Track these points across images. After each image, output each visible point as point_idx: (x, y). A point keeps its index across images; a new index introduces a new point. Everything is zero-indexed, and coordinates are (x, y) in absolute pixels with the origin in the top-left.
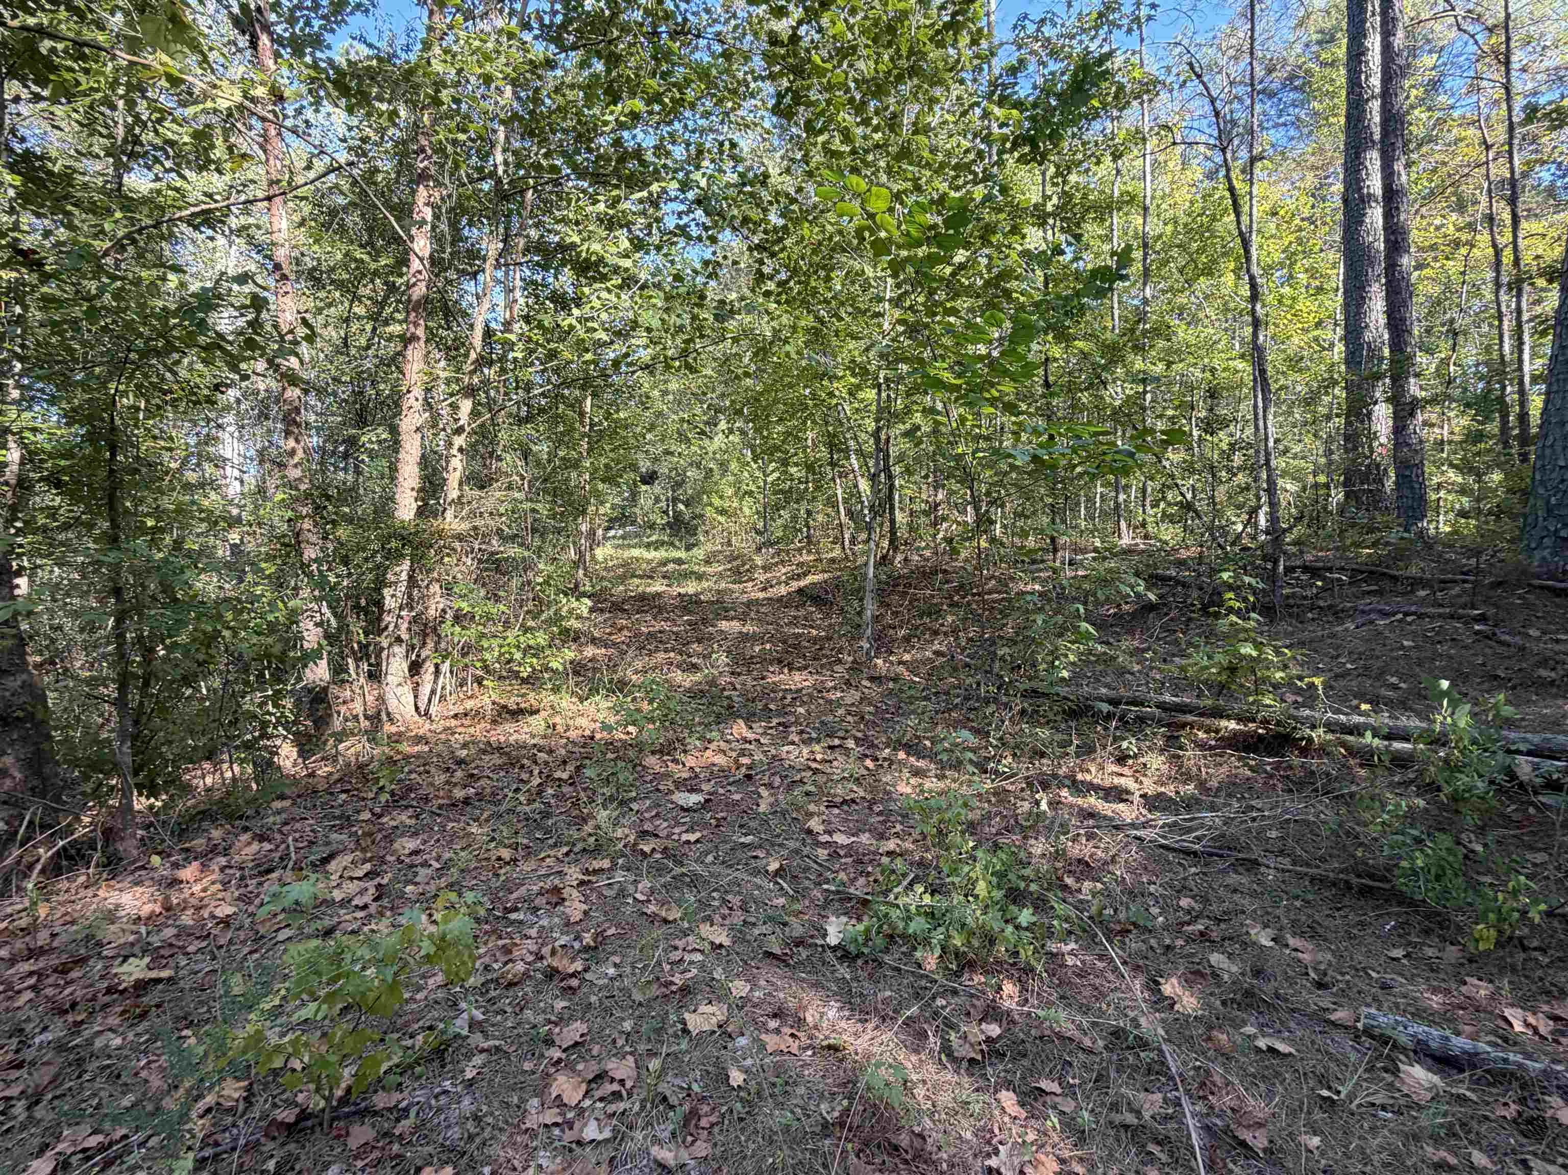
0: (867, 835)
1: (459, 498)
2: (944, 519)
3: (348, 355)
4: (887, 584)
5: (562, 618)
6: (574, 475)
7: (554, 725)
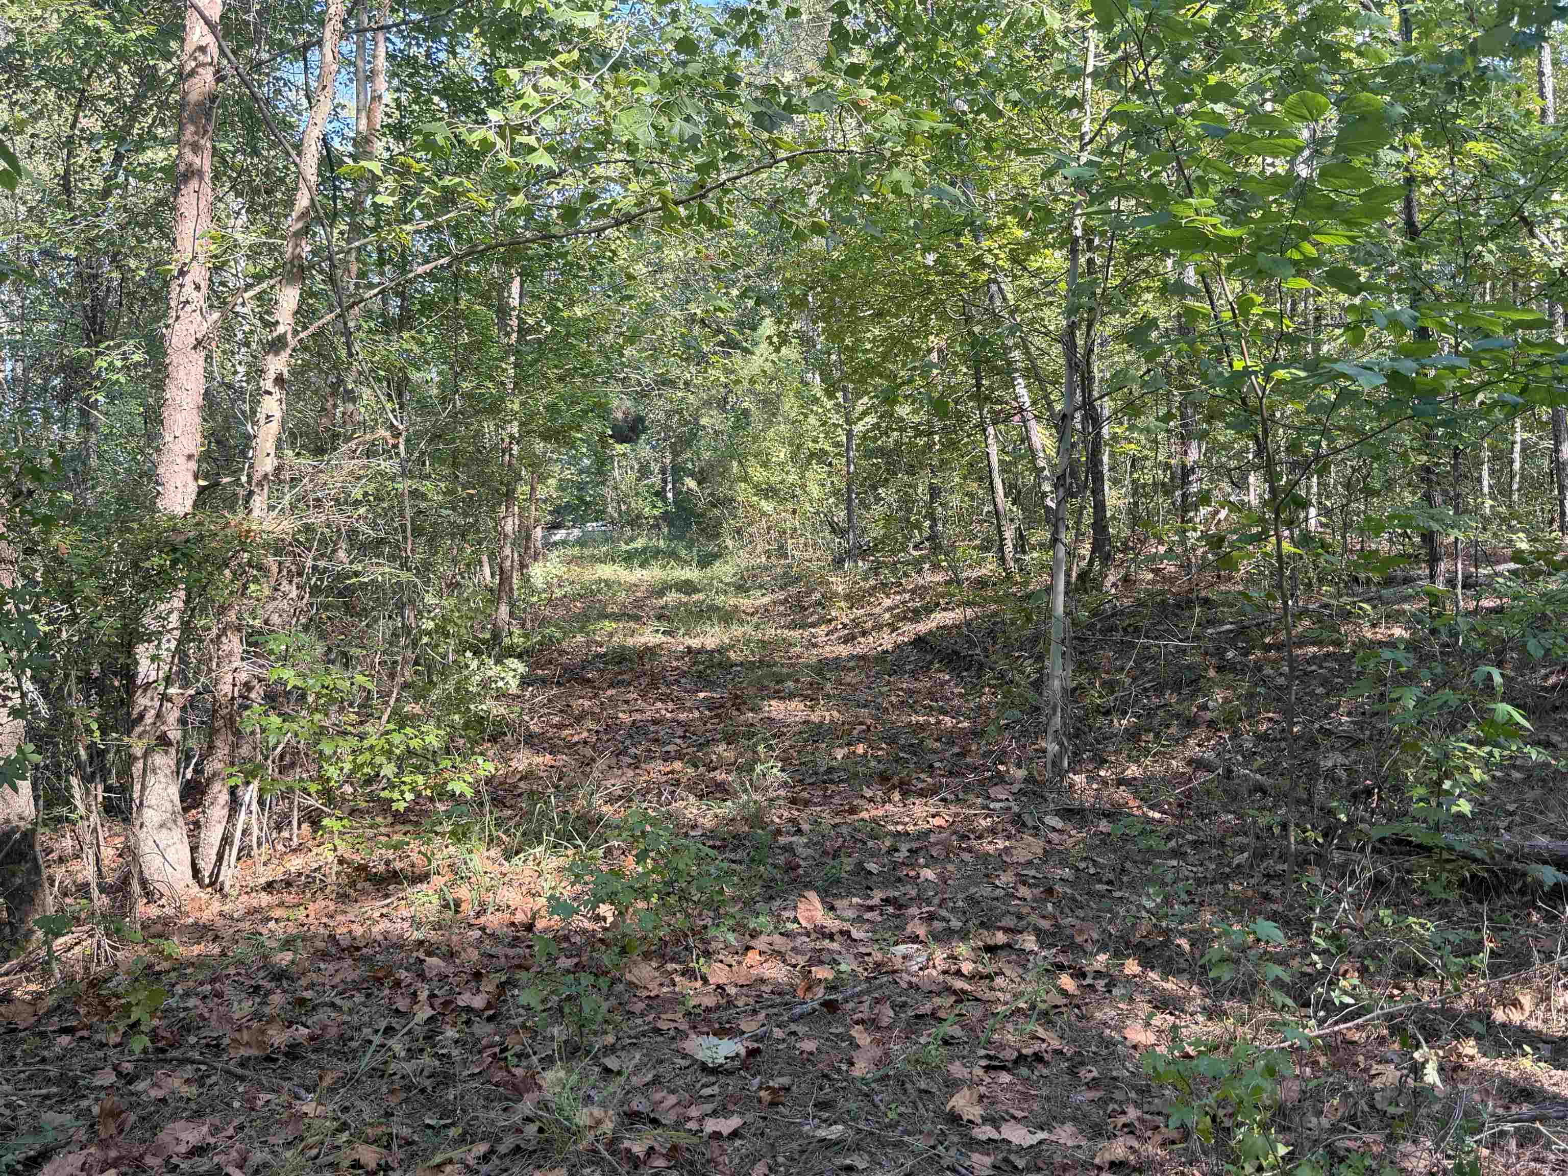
0: (1069, 1127)
1: (278, 469)
2: (1205, 498)
3: (70, 206)
4: (1091, 627)
5: (473, 697)
6: (489, 427)
7: (458, 903)
